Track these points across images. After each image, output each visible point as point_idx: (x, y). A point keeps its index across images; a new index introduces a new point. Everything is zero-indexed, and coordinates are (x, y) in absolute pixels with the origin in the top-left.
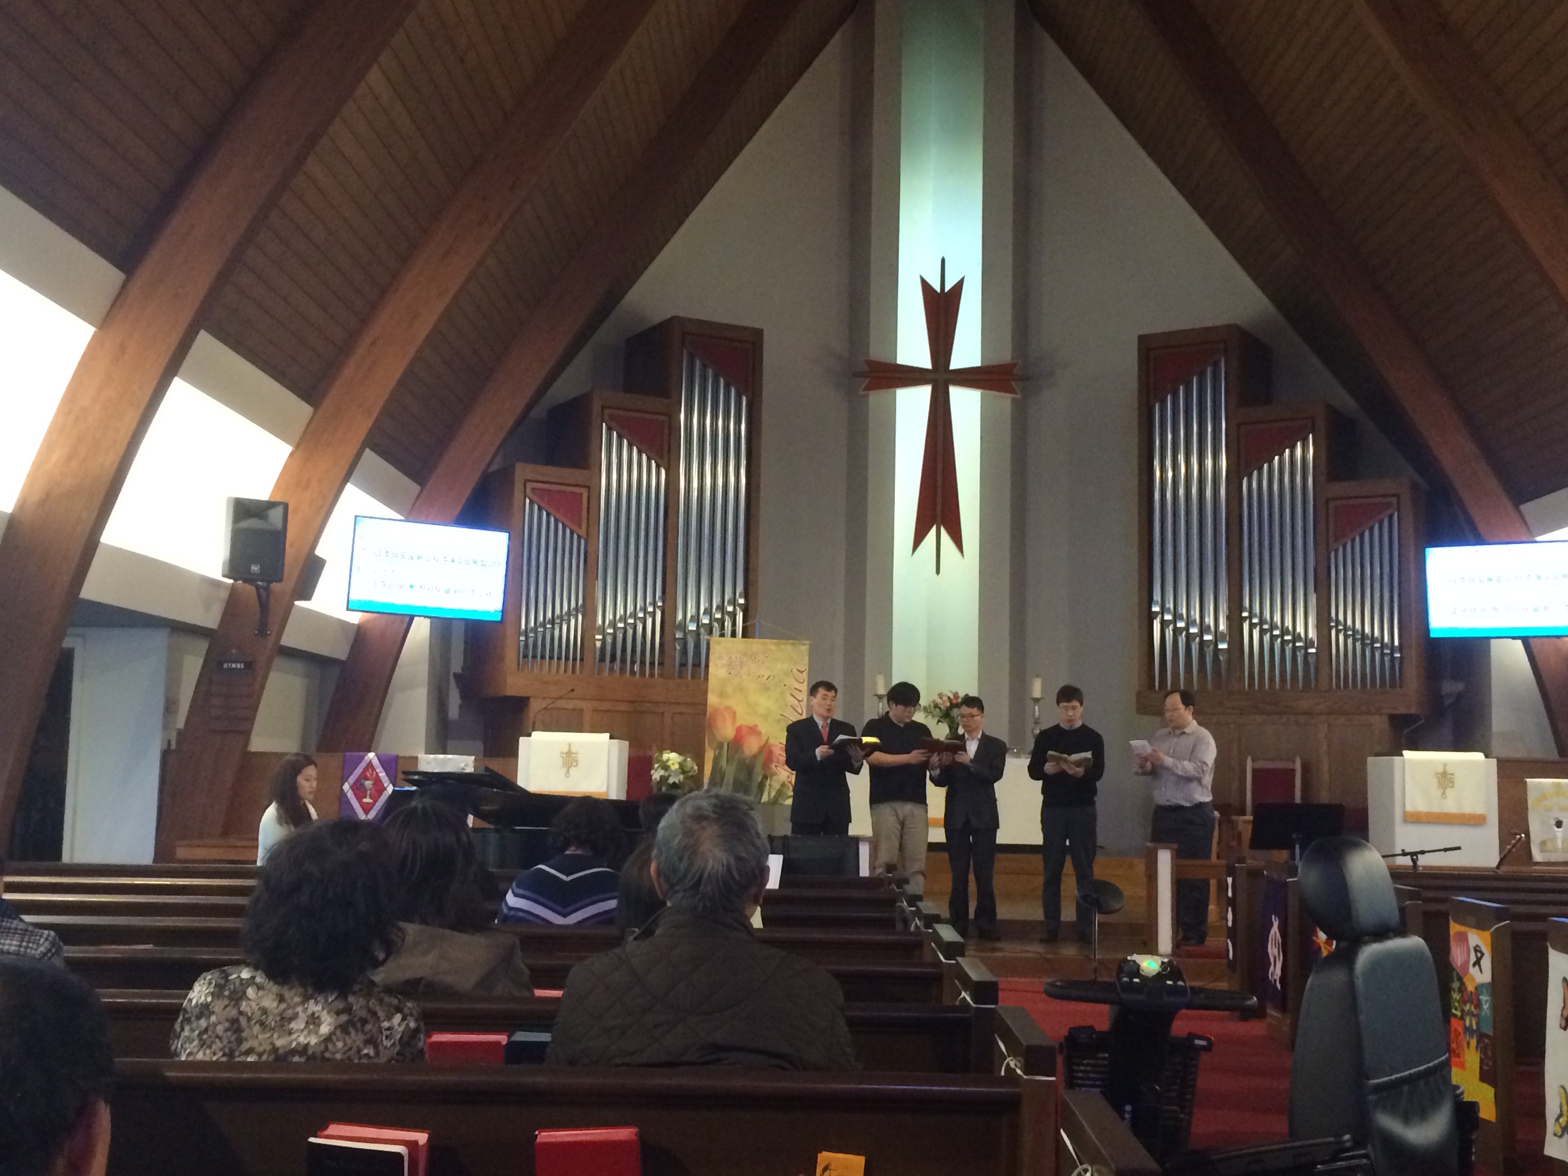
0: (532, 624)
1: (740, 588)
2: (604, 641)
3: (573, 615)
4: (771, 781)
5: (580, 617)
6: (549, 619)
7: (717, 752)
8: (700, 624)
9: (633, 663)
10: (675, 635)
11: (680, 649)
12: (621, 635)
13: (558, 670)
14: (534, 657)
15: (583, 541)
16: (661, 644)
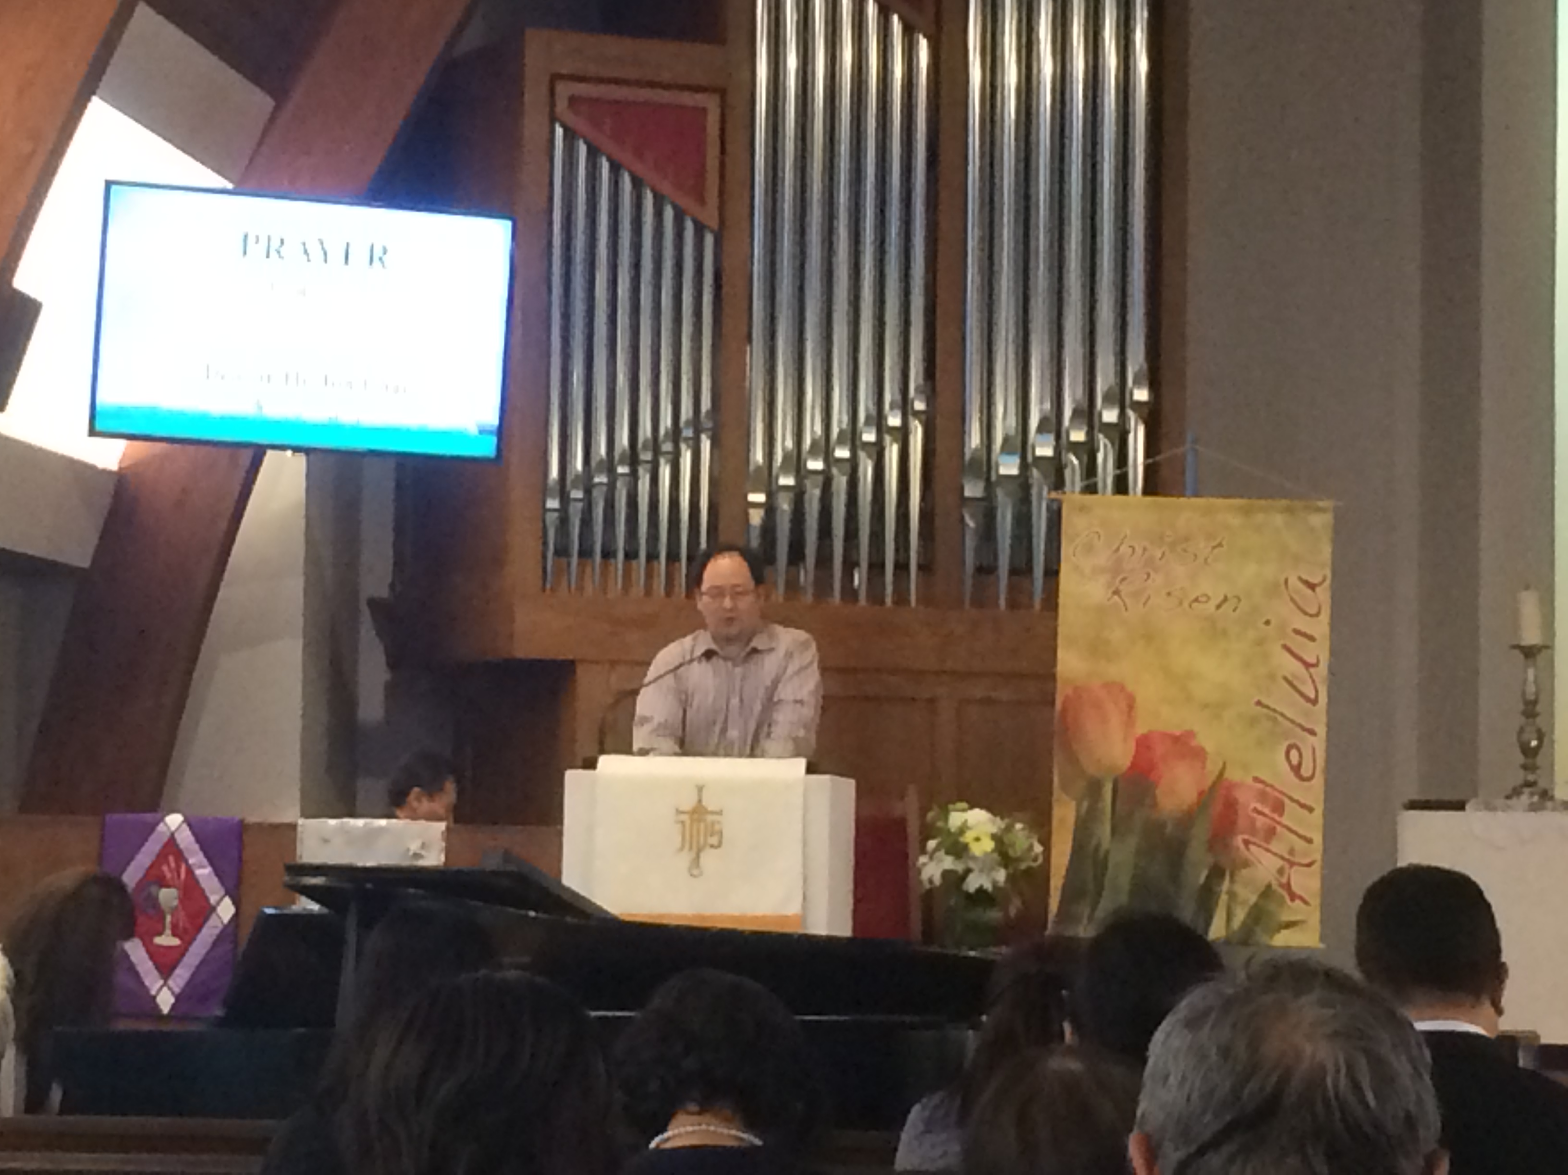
0: (579, 464)
1: (1136, 361)
2: (770, 508)
3: (686, 439)
4: (1232, 880)
5: (706, 445)
6: (624, 451)
7: (1085, 804)
8: (1030, 459)
9: (850, 565)
10: (962, 489)
11: (976, 530)
12: (817, 492)
13: (648, 591)
14: (585, 553)
15: (709, 240)
16: (926, 515)
